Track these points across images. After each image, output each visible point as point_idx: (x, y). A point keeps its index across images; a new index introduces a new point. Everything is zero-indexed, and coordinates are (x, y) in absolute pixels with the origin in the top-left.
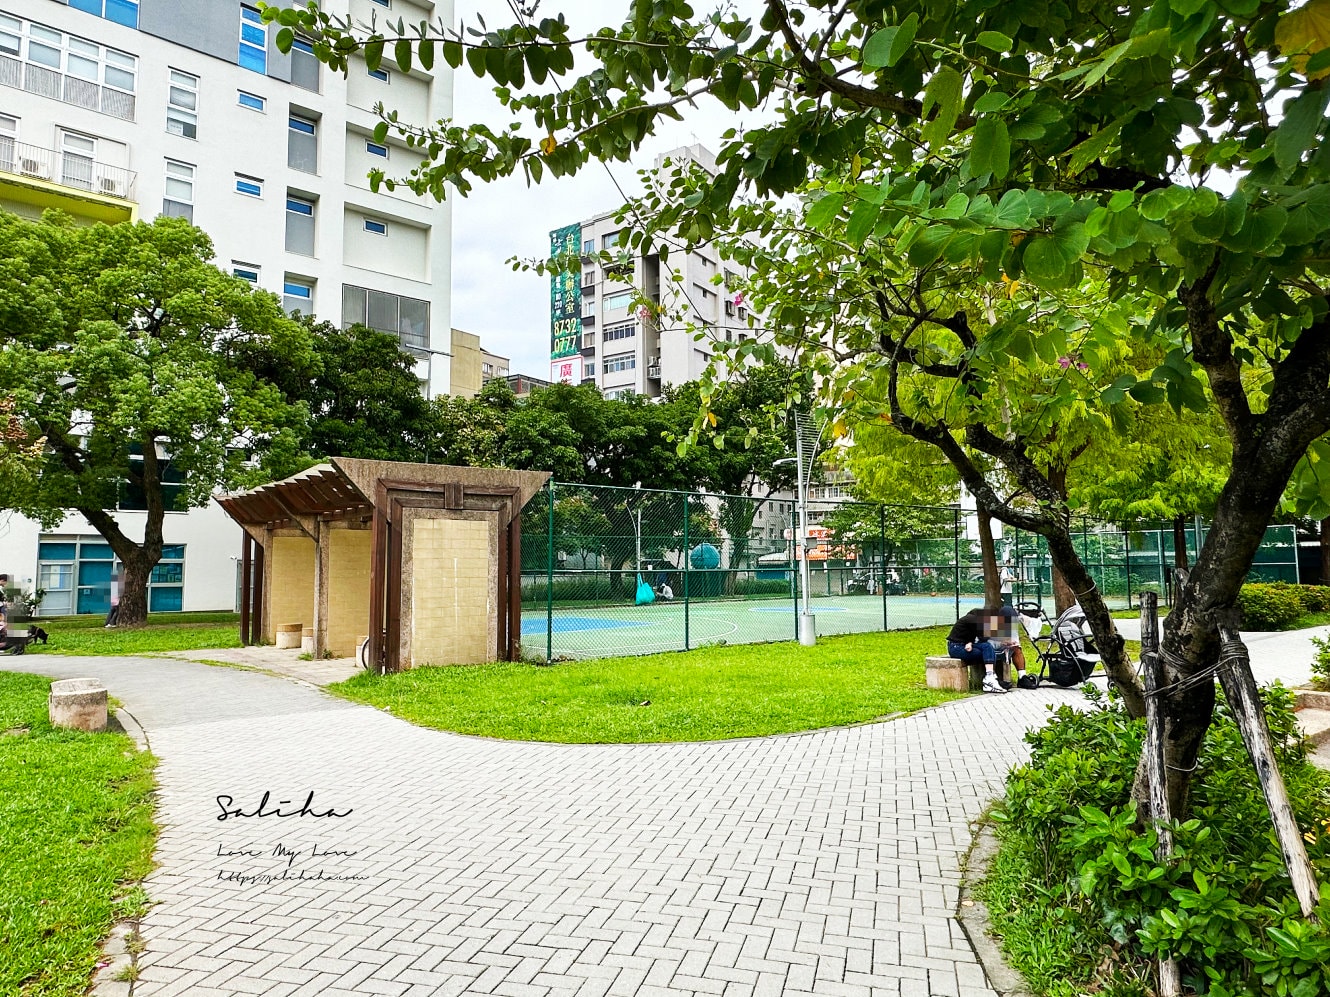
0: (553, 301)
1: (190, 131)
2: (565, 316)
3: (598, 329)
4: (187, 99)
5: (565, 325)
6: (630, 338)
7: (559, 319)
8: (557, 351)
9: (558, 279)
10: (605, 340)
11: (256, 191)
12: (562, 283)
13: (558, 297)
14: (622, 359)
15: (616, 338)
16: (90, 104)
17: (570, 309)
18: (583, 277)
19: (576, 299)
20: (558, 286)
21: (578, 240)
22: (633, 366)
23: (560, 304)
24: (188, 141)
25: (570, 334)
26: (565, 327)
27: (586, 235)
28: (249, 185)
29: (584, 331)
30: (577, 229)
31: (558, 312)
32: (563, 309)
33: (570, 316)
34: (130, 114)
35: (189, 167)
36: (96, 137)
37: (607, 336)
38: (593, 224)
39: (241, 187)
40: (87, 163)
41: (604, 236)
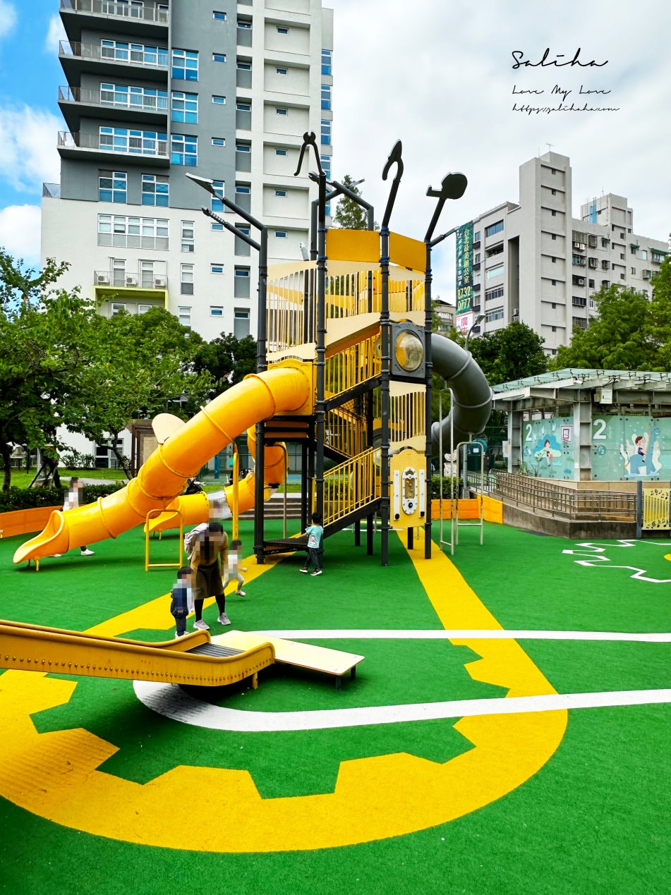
0: (458, 275)
1: (191, 248)
2: (464, 285)
3: (482, 293)
4: (189, 234)
5: (464, 291)
6: (501, 297)
7: (460, 287)
8: (459, 309)
9: (460, 261)
10: (486, 300)
11: (220, 271)
12: (462, 263)
13: (460, 273)
14: (496, 312)
15: (493, 298)
16: (151, 247)
17: (466, 281)
18: (474, 257)
19: (470, 273)
20: (460, 265)
21: (471, 232)
22: (503, 317)
23: (460, 278)
24: (191, 254)
25: (466, 298)
26: (464, 293)
27: (476, 229)
28: (217, 269)
29: (475, 294)
30: (470, 225)
31: (460, 283)
32: (463, 281)
33: (466, 285)
34: (167, 247)
35: (190, 266)
36: (154, 261)
37: (488, 297)
38: (479, 221)
39: (214, 270)
40: (150, 273)
41: (486, 228)
